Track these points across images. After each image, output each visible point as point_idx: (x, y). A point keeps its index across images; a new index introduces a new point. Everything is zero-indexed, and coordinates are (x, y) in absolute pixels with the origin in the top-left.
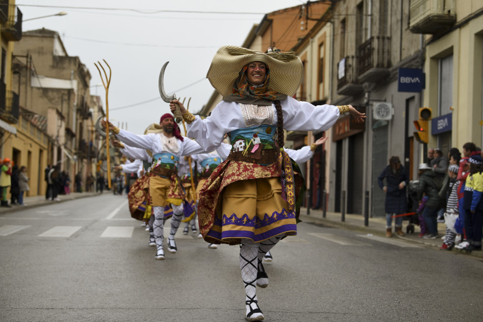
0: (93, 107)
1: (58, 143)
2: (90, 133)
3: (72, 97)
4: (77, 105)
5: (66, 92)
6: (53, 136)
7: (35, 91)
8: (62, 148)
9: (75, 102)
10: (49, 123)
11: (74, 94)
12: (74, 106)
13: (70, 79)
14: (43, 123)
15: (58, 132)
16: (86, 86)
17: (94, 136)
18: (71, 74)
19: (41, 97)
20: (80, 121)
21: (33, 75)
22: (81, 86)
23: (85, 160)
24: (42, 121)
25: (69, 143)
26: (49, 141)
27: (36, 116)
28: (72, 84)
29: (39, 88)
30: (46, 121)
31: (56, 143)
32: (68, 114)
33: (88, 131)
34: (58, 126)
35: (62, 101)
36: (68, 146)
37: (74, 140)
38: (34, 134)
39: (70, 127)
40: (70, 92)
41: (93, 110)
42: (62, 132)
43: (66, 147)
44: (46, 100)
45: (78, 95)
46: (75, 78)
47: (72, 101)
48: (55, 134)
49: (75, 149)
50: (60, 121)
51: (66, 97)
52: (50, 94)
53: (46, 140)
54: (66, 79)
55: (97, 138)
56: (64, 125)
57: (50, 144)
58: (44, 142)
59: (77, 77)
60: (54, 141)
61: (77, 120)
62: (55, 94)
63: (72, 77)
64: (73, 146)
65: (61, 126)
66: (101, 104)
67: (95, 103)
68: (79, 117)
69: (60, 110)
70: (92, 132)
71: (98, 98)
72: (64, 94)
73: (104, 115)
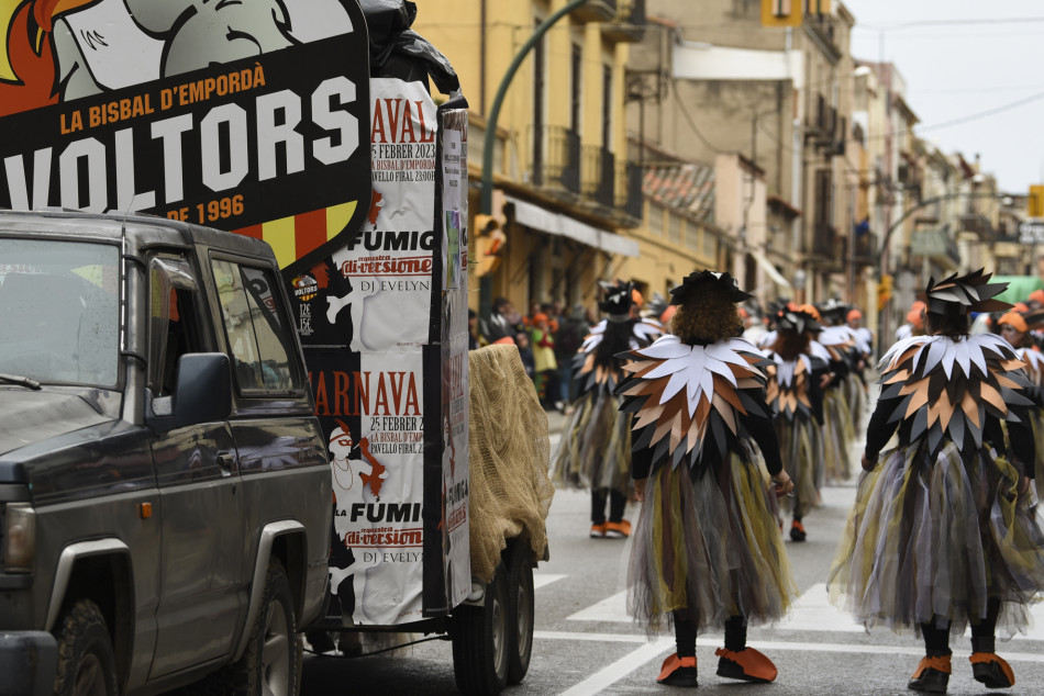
0: (865, 108)
1: (745, 244)
2: (858, 192)
3: (788, 103)
4: (806, 122)
5: (771, 90)
6: (730, 228)
7: (685, 90)
8: (759, 256)
9: (800, 112)
10: (719, 190)
11: (795, 92)
12: (793, 127)
13: (783, 50)
14: (705, 191)
15: (746, 214)
16: (833, 55)
17: (872, 193)
18: (784, 35)
19: (701, 106)
20: (814, 168)
21: (678, 41)
22: (819, 59)
23: (839, 278)
24: (704, 183)
25: (780, 238)
26: (719, 244)
27: (687, 168)
28: (787, 61)
29: (695, 82)
30: (713, 185)
31: (739, 246)
33: (849, 187)
34: (745, 199)
35: (756, 122)
36: (779, 245)
37: (797, 223)
38: (679, 237)
39: (785, 198)
40: (782, 88)
42: (759, 212)
43: (769, 251)
44: (715, 114)
45: (807, 93)
46: (796, 46)
47: (787, 114)
48: (738, 222)
49: (803, 250)
50: (748, 186)
51: (770, 105)
52: (726, 95)
53: (712, 244)
54: (770, 49)
55: (885, 201)
56: (761, 191)
57: (723, 252)
58: (706, 249)
59: (804, 41)
60: (733, 240)
61: (805, 164)
62: (740, 95)
63: (789, 42)
64: (796, 245)
65: (752, 199)
66: (897, 88)
67: (872, 93)
68: (811, 157)
69: (748, 155)
70: (864, 186)
71: (884, 70)
72: (766, 96)
73: (909, 117)
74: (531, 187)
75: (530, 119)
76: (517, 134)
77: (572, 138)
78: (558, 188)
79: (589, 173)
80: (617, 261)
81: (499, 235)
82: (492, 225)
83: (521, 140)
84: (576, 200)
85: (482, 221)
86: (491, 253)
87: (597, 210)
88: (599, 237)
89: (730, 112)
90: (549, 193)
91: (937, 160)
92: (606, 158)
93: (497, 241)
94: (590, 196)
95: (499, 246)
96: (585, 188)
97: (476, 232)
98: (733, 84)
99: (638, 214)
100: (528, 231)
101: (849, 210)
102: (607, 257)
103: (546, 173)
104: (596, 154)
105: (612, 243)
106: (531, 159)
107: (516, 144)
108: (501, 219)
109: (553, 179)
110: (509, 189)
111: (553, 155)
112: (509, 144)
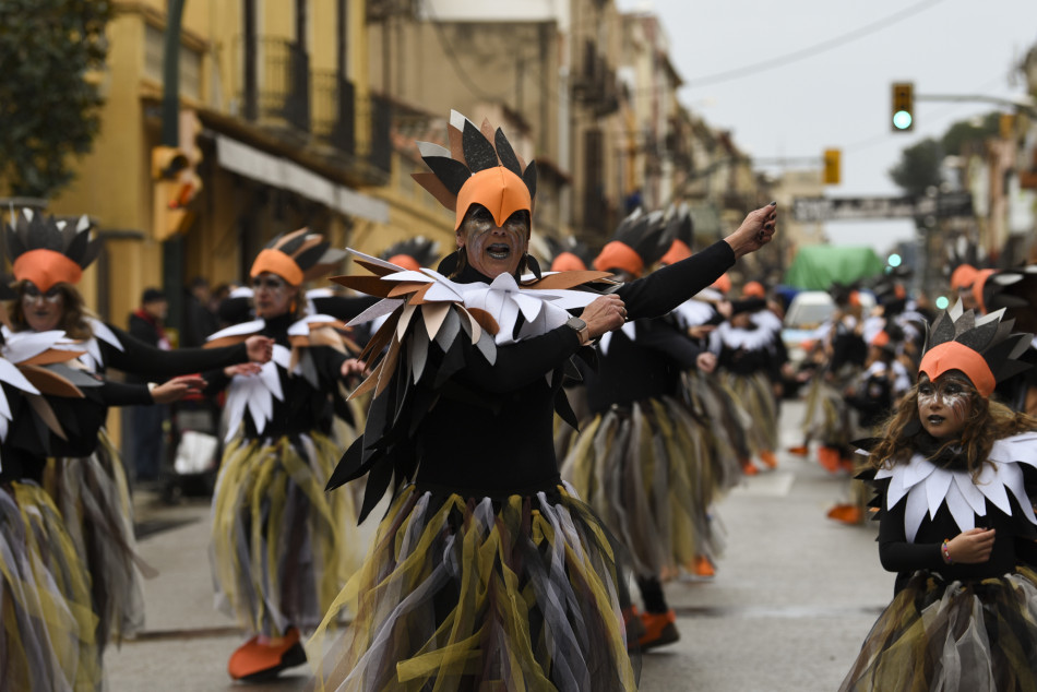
0: (632, 62)
2: (626, 160)
3: (553, 47)
4: (573, 72)
5: (533, 33)
7: (430, 33)
9: (566, 62)
11: (559, 37)
12: (561, 77)
17: (640, 163)
20: (582, 127)
25: (548, 209)
28: (551, 2)
29: (440, 25)
32: (544, 109)
33: (618, 153)
35: (521, 66)
37: (565, 194)
39: (550, 157)
41: (634, 75)
44: (467, 63)
45: (575, 39)
47: (553, 62)
51: (531, 51)
52: (480, 40)
55: (653, 171)
56: (528, 150)
61: (573, 122)
62: (495, 39)
64: (565, 216)
66: (662, 44)
67: (637, 48)
68: (579, 114)
69: (512, 103)
70: (632, 153)
71: (650, 24)
72: (526, 40)
73: (675, 81)
74: (242, 122)
75: (238, 27)
76: (220, 47)
77: (298, 55)
78: (279, 124)
79: (322, 108)
80: (359, 230)
81: (189, 177)
82: (179, 163)
83: (226, 55)
84: (304, 143)
85: (164, 156)
86: (179, 204)
87: (331, 158)
88: (337, 196)
89: (485, 60)
90: (268, 131)
91: (700, 129)
92: (345, 91)
93: (187, 187)
94: (322, 138)
95: (191, 195)
96: (317, 128)
97: (156, 173)
98: (488, 27)
99: (386, 168)
100: (238, 180)
101: (619, 180)
102: (347, 223)
103: (263, 102)
104: (331, 83)
105: (353, 203)
106: (240, 83)
107: (218, 60)
108: (194, 154)
109: (273, 113)
110: (208, 119)
111: (272, 79)
112: (208, 61)
